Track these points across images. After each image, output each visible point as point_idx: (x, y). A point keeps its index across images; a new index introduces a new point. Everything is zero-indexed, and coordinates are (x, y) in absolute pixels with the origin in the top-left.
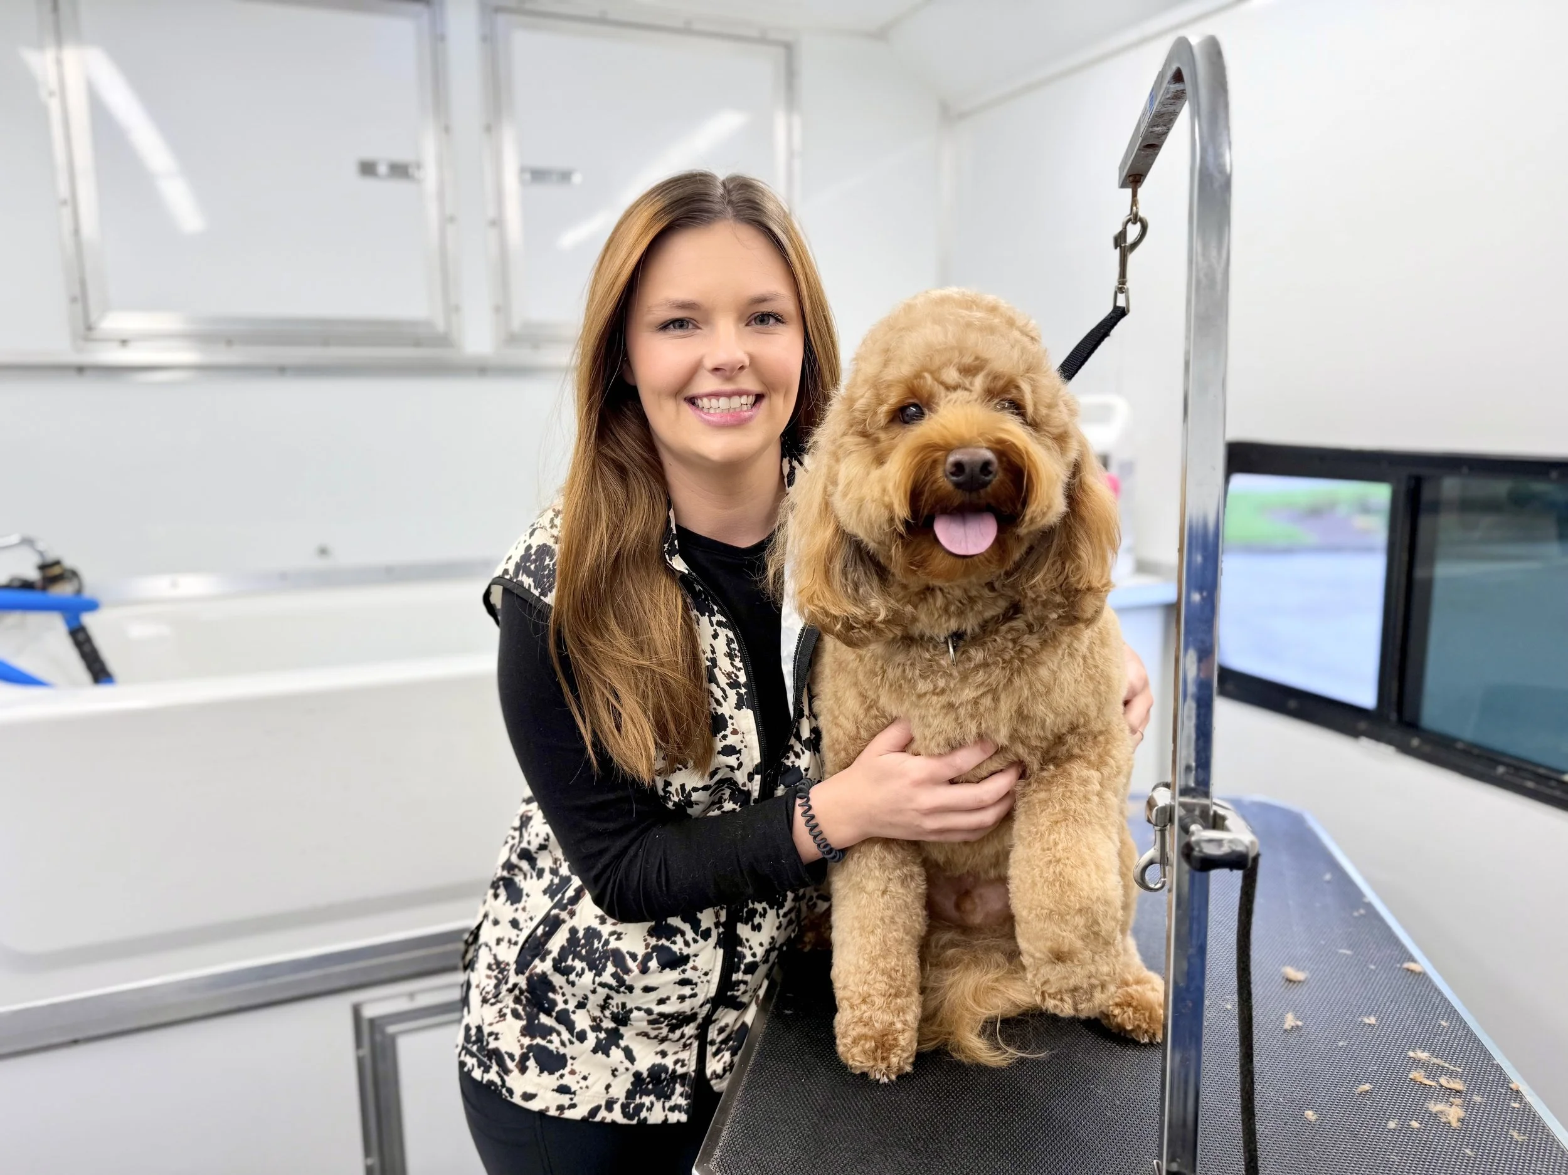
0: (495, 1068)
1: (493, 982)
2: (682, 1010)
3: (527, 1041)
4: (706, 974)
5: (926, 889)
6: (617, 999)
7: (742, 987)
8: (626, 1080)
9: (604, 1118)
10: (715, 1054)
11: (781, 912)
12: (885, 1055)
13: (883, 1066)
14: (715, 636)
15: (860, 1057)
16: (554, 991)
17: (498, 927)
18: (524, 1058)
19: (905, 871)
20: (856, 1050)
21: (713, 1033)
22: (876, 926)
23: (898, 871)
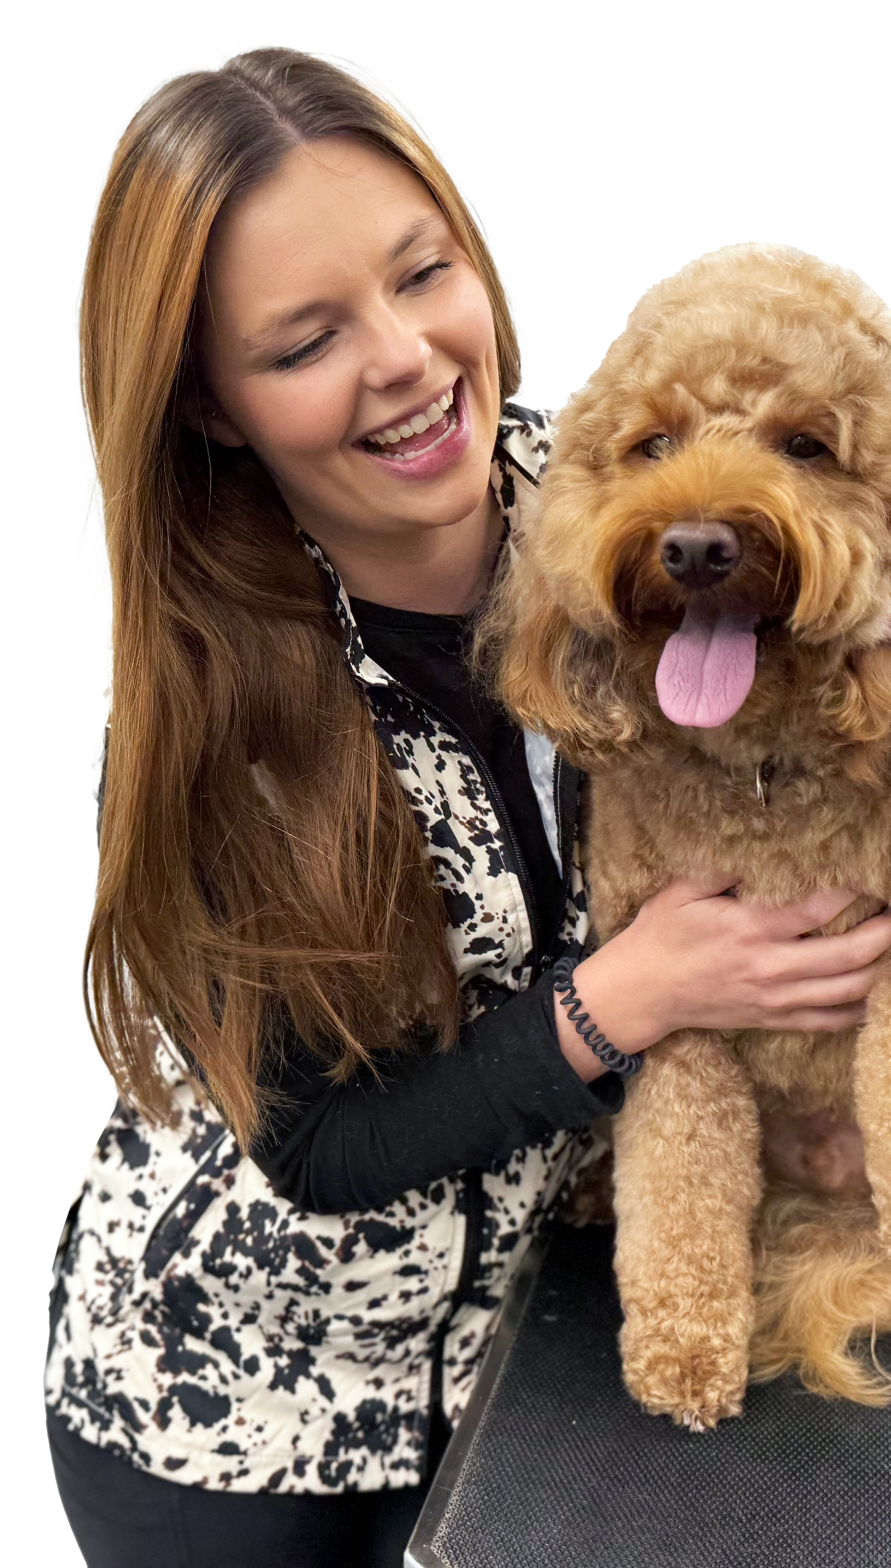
0: (118, 1423)
1: (108, 1290)
2: (406, 1315)
3: (167, 1379)
4: (441, 1255)
5: (757, 1134)
6: (306, 1305)
7: (496, 1272)
8: (322, 1429)
9: (292, 1487)
10: (457, 1380)
11: (550, 1153)
12: (697, 1387)
13: (694, 1405)
14: (441, 766)
15: (659, 1389)
16: (205, 1299)
17: (109, 1204)
18: (165, 1405)
19: (724, 1105)
20: (651, 1380)
21: (452, 1347)
22: (677, 1189)
23: (712, 1104)
